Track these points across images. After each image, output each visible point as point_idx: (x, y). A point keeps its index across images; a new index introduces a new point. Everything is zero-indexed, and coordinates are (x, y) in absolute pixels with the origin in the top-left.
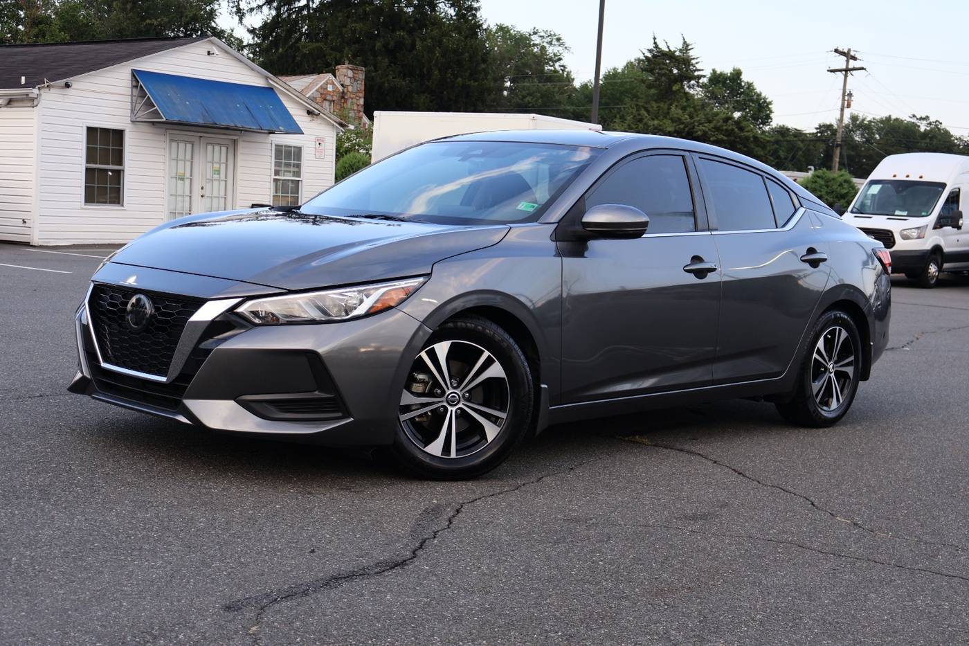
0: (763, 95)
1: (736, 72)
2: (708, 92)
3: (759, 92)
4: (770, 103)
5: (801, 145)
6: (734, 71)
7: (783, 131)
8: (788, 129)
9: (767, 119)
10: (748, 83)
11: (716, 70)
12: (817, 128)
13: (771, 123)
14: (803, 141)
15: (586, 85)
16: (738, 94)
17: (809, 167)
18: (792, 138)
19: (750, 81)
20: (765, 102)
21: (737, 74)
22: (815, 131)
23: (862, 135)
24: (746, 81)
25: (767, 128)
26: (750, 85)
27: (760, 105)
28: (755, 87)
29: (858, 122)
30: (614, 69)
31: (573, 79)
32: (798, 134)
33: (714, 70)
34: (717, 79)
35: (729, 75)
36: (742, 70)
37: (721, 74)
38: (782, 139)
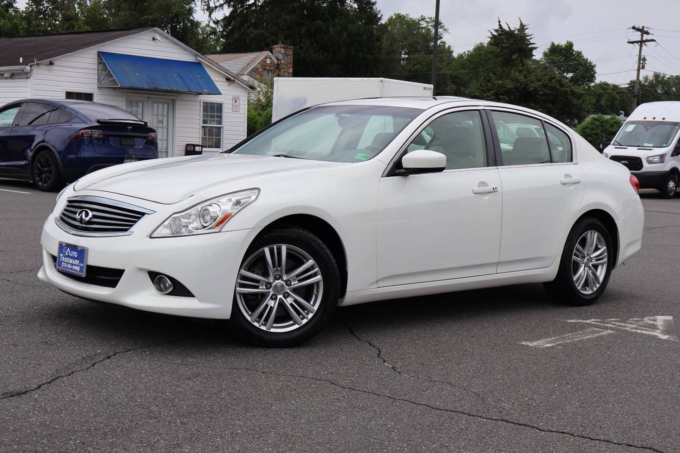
0: (589, 60)
1: (569, 44)
2: (549, 59)
3: (586, 58)
4: (594, 66)
5: (618, 96)
6: (567, 43)
7: (604, 86)
8: (608, 85)
9: (592, 78)
10: (577, 51)
11: (555, 43)
12: (628, 84)
13: (595, 81)
14: (618, 93)
15: (462, 55)
16: (571, 60)
17: (621, 112)
18: (611, 91)
19: (580, 50)
20: (590, 65)
21: (570, 46)
22: (628, 86)
23: (663, 88)
24: (576, 50)
25: (593, 84)
26: (579, 53)
27: (586, 67)
28: (583, 55)
29: (659, 79)
30: (481, 44)
31: (452, 52)
32: (615, 87)
33: (553, 43)
34: (555, 50)
35: (564, 46)
36: (573, 42)
37: (558, 46)
38: (603, 92)
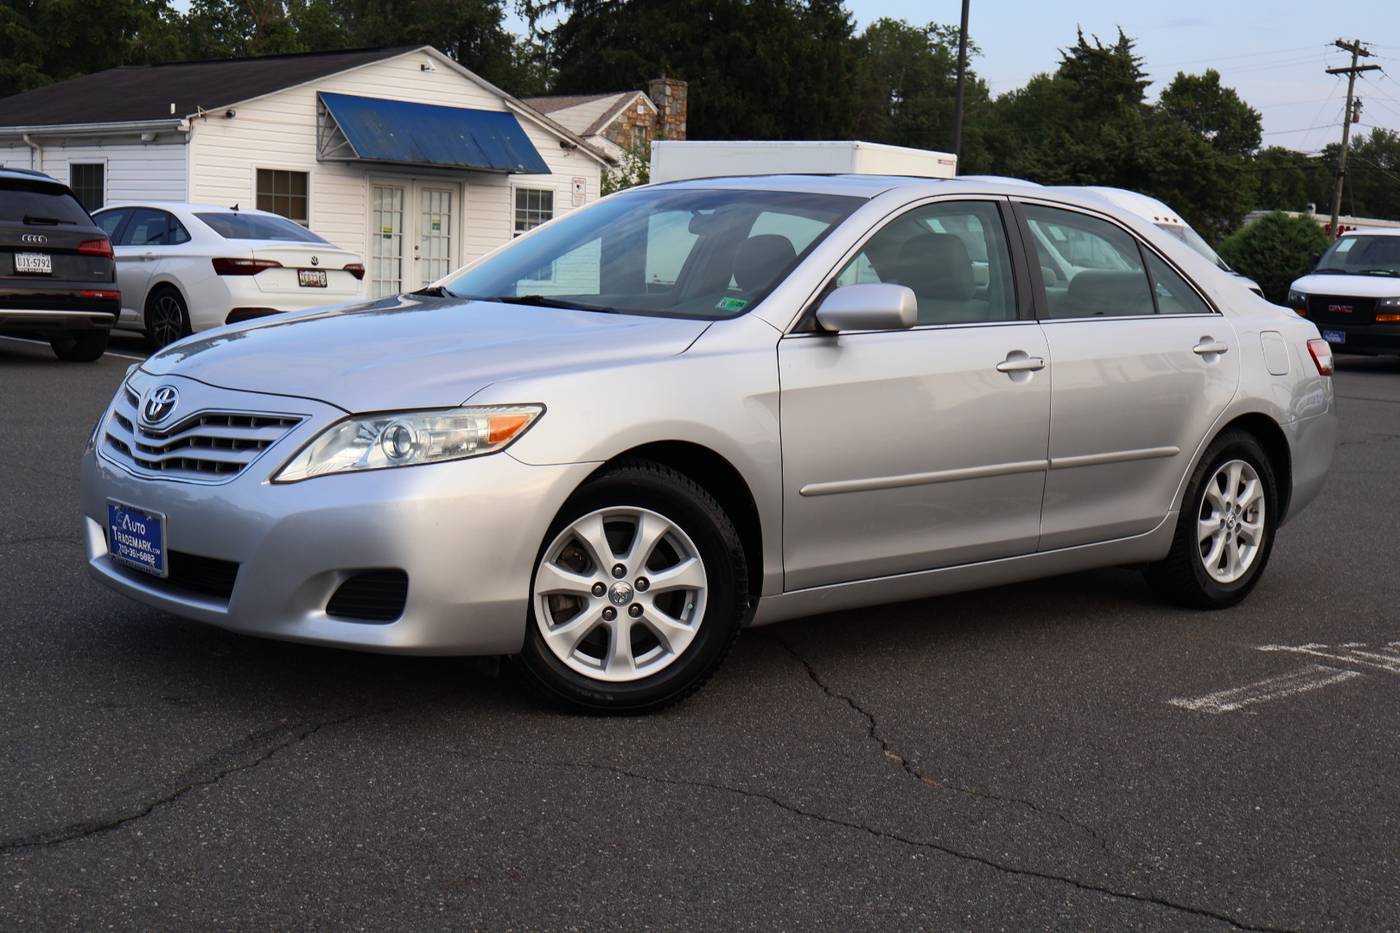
0: (1249, 106)
1: (1210, 76)
2: (1172, 105)
3: (1242, 102)
4: (1259, 117)
5: (1302, 174)
6: (1208, 73)
7: (1277, 155)
8: (1285, 152)
9: (1254, 139)
10: (1227, 89)
11: (1184, 73)
12: (1323, 151)
13: (1260, 145)
14: (1304, 169)
15: (1006, 97)
16: (1214, 106)
17: (1309, 204)
18: (1290, 165)
19: (1231, 87)
20: (1251, 116)
21: (1213, 78)
22: (1321, 155)
23: (1390, 159)
24: (1224, 87)
25: (1255, 152)
26: (1230, 94)
27: (1244, 120)
28: (1238, 95)
29: (1384, 142)
30: (1043, 76)
31: (988, 91)
32: (1299, 157)
33: (1180, 74)
34: (1184, 86)
35: (1201, 79)
36: (1219, 73)
37: (1190, 79)
38: (1274, 167)
